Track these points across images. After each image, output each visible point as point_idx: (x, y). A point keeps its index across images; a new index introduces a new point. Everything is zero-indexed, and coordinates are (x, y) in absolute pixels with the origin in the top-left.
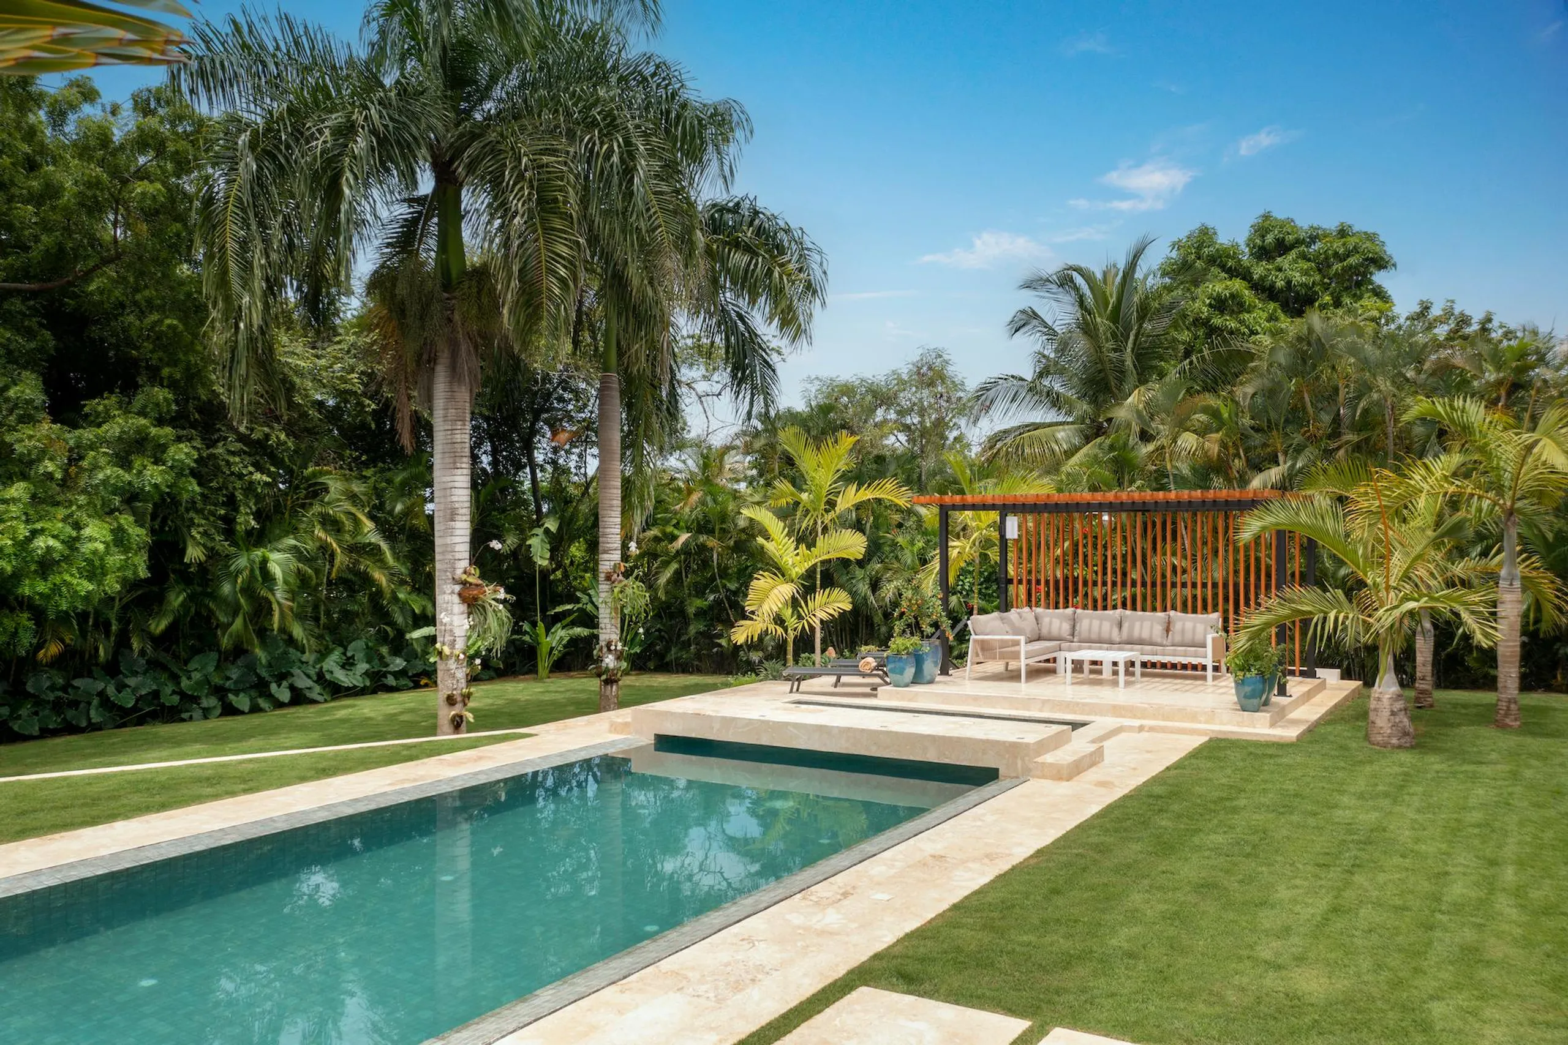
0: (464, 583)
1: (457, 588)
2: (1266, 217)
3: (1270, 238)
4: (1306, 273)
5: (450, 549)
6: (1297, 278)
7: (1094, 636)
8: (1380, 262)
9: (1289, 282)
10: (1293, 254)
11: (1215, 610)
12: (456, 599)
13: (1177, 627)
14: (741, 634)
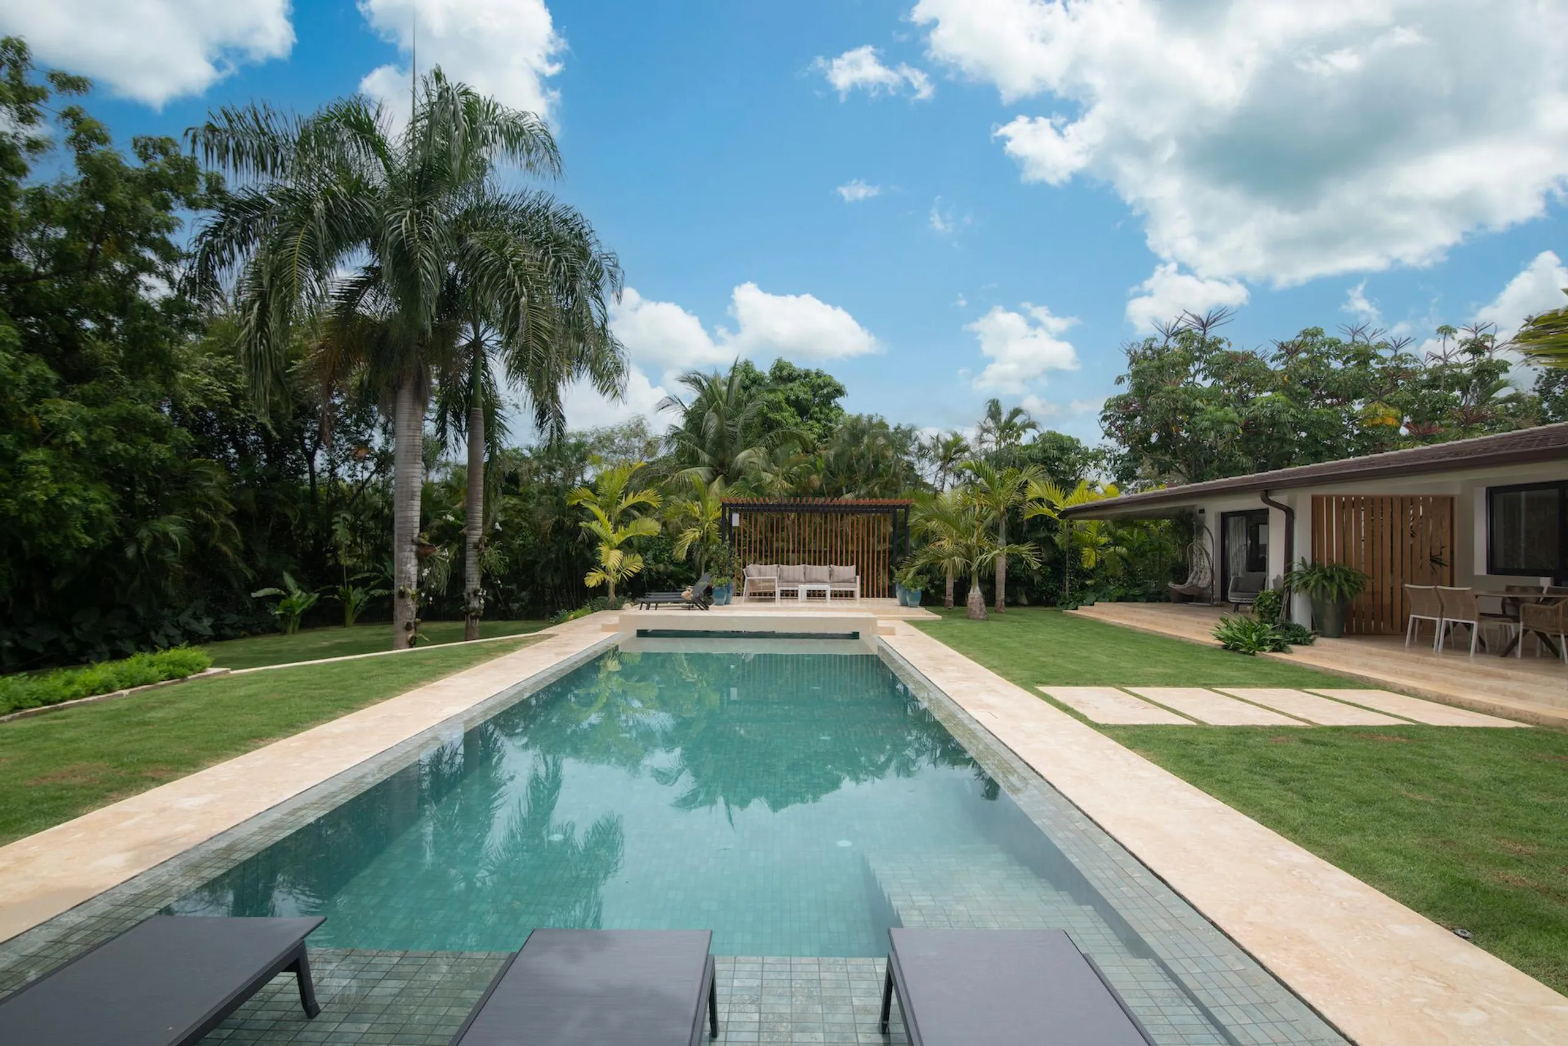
0: (419, 545)
1: (414, 548)
2: (779, 361)
3: (785, 373)
4: (806, 393)
5: (408, 520)
6: (802, 395)
7: (791, 579)
8: (839, 392)
9: (798, 397)
10: (798, 382)
11: (852, 564)
12: (413, 555)
13: (836, 573)
14: (592, 580)
